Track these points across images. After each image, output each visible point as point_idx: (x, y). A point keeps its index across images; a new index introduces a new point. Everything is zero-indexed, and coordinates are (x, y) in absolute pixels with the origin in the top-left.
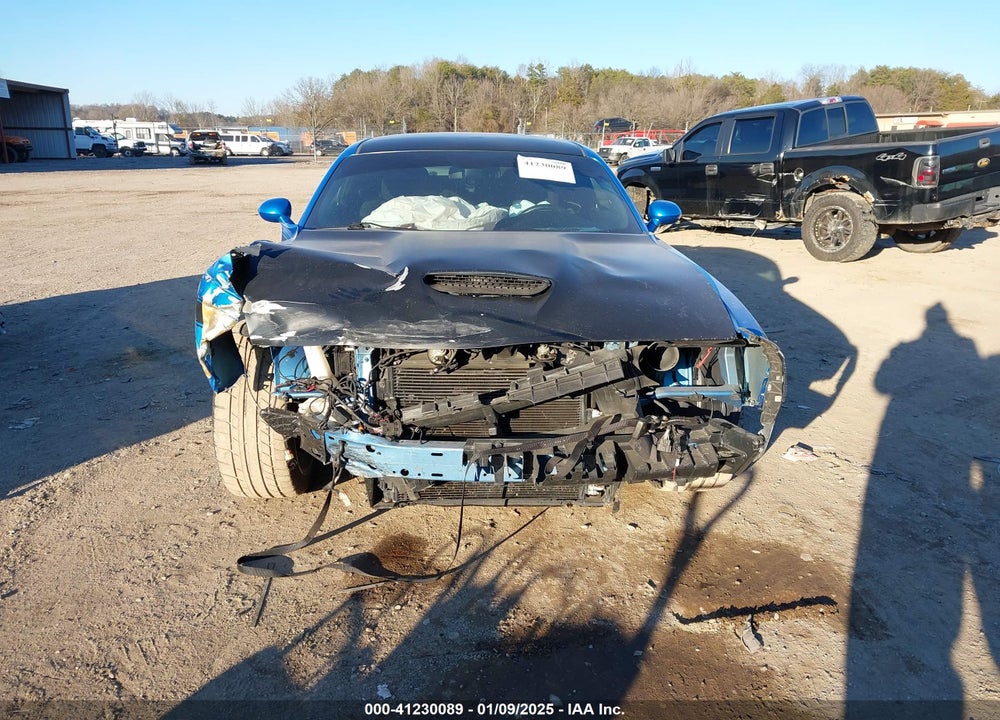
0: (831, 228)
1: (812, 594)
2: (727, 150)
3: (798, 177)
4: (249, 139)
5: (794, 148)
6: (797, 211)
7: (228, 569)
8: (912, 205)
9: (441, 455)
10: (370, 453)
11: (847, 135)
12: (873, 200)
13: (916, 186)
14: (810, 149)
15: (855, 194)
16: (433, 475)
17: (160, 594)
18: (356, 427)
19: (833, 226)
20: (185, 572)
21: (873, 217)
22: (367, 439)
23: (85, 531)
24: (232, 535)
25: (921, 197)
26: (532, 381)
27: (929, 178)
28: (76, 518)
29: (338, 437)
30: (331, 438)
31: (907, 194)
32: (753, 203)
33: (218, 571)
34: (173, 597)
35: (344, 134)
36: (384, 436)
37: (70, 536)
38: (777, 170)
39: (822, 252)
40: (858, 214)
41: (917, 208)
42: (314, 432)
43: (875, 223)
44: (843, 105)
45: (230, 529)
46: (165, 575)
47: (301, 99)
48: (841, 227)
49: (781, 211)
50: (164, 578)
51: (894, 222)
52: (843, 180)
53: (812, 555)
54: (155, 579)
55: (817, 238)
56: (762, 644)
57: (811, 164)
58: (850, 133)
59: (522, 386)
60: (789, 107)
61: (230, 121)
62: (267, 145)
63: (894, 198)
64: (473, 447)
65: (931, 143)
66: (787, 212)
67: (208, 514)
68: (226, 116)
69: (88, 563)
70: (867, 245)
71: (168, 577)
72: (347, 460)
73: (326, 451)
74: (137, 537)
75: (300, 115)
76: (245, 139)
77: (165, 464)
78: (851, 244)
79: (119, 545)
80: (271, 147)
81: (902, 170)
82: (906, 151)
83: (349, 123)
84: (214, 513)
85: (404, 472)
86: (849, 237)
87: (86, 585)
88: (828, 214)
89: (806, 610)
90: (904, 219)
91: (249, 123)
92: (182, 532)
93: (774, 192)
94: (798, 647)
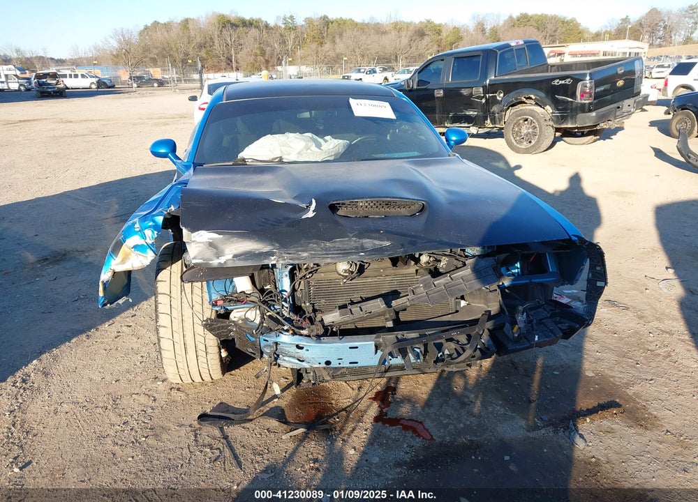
0: (524, 131)
1: (604, 400)
2: (449, 79)
3: (500, 96)
4: (80, 76)
5: (495, 77)
6: (500, 120)
7: (190, 426)
8: (577, 114)
9: (357, 348)
10: (300, 351)
11: (528, 67)
12: (551, 111)
13: (579, 101)
14: (506, 77)
15: (539, 108)
16: (350, 363)
17: (145, 453)
18: (287, 331)
19: (525, 130)
20: (158, 432)
21: (551, 123)
22: (296, 340)
23: (67, 406)
24: (183, 398)
25: (583, 109)
26: (425, 287)
27: (587, 95)
28: (55, 396)
29: (272, 339)
30: (265, 340)
31: (574, 106)
32: (469, 116)
33: (183, 428)
34: (157, 454)
35: (151, 70)
36: (309, 336)
37: (56, 412)
38: (486, 92)
39: (519, 148)
40: (542, 121)
41: (580, 116)
42: (248, 336)
43: (553, 127)
44: (525, 46)
45: (179, 394)
46: (144, 437)
47: (115, 44)
48: (530, 130)
49: (489, 121)
50: (144, 439)
51: (566, 126)
52: (530, 98)
53: (593, 371)
54: (137, 440)
55: (514, 138)
56: (586, 442)
57: (509, 87)
58: (530, 65)
59: (417, 291)
60: (490, 48)
61: (60, 62)
62: (94, 80)
63: (565, 110)
64: (381, 340)
65: (588, 72)
66: (493, 121)
67: (158, 383)
68: (56, 58)
69: (78, 432)
70: (549, 143)
71: (146, 437)
72: (278, 356)
73: (261, 350)
74: (109, 407)
75: (117, 56)
76: (76, 76)
77: (110, 345)
78: (538, 141)
79: (98, 416)
80: (98, 82)
81: (570, 91)
82: (572, 78)
83: (154, 62)
84: (163, 381)
85: (328, 363)
86: (537, 137)
87: (84, 452)
88: (521, 121)
89: (605, 413)
90: (572, 124)
91: (76, 63)
92: (143, 399)
93: (484, 108)
94: (610, 441)
